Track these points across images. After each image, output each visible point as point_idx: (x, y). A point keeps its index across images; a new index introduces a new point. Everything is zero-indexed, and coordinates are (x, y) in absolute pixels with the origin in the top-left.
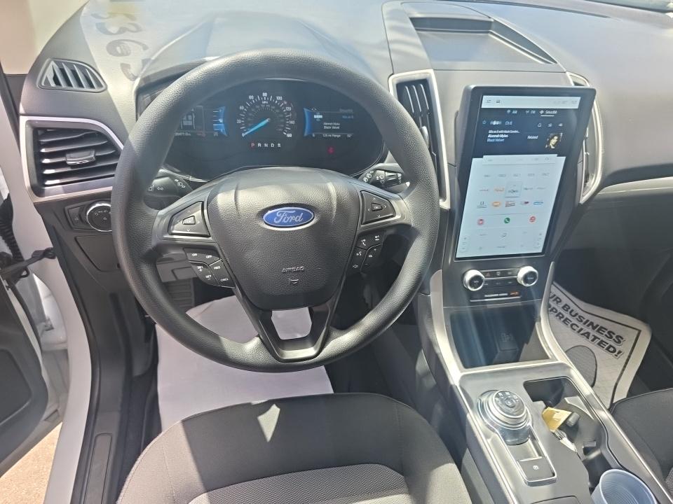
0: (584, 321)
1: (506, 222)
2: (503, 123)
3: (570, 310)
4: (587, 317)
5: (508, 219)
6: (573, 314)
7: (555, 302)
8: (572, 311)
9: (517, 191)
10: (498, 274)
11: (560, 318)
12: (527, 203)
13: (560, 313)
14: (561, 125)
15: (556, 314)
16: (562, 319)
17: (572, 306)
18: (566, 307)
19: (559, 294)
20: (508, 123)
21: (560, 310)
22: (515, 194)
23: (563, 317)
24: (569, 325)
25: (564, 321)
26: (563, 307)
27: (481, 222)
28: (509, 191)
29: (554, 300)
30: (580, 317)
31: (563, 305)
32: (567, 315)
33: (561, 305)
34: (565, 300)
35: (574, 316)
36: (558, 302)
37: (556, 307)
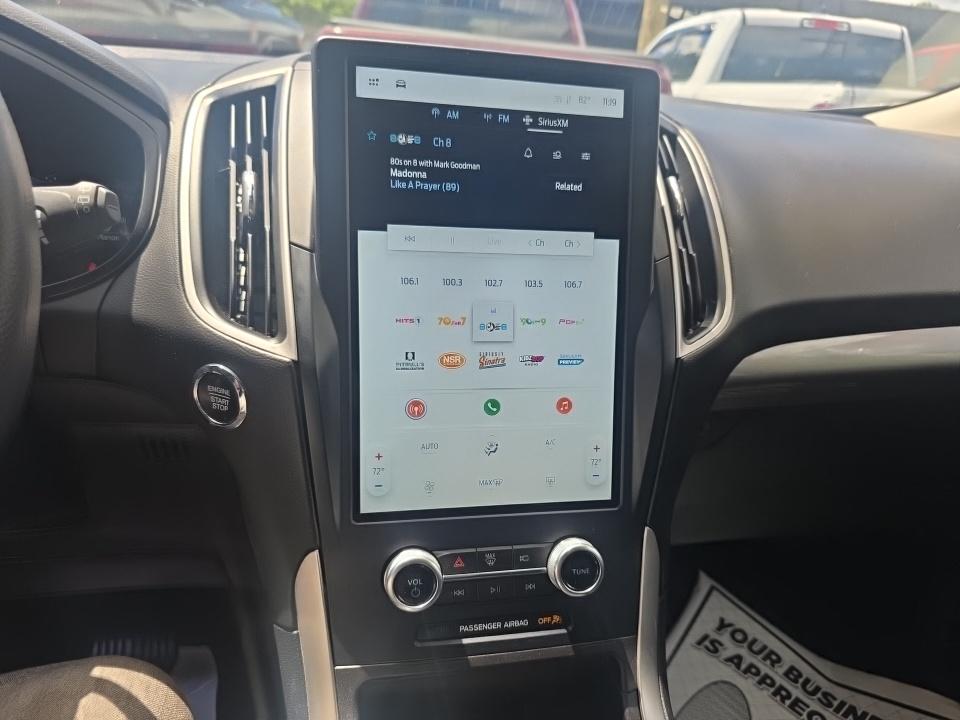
0: (836, 703)
1: (491, 413)
2: (427, 140)
3: (801, 680)
4: (841, 694)
5: (495, 404)
6: (810, 688)
7: (768, 662)
8: (807, 681)
9: (504, 327)
10: (491, 561)
11: (783, 699)
12: (539, 359)
13: (781, 688)
14: (586, 156)
15: (772, 690)
16: (788, 702)
17: (806, 671)
18: (792, 674)
19: (774, 644)
20: (438, 142)
21: (780, 681)
22: (497, 335)
23: (789, 696)
24: (805, 716)
25: (792, 707)
26: (787, 674)
27: (416, 409)
28: (482, 327)
29: (765, 659)
30: (825, 695)
31: (785, 668)
32: (796, 692)
33: (782, 670)
34: (789, 658)
35: (813, 693)
36: (773, 663)
37: (771, 674)
